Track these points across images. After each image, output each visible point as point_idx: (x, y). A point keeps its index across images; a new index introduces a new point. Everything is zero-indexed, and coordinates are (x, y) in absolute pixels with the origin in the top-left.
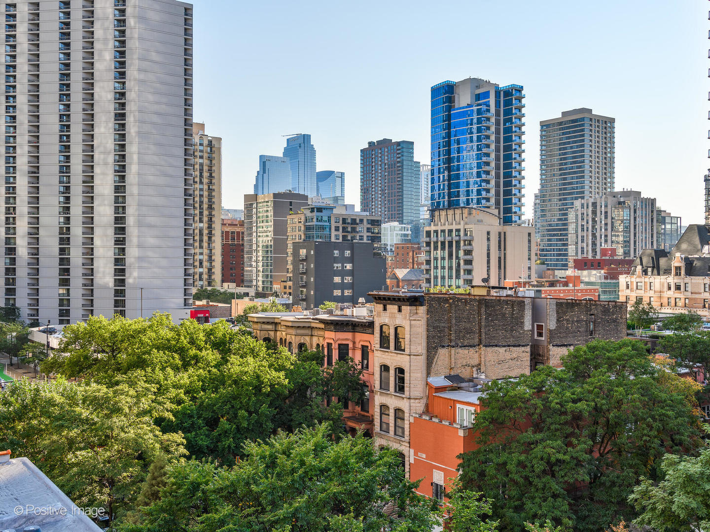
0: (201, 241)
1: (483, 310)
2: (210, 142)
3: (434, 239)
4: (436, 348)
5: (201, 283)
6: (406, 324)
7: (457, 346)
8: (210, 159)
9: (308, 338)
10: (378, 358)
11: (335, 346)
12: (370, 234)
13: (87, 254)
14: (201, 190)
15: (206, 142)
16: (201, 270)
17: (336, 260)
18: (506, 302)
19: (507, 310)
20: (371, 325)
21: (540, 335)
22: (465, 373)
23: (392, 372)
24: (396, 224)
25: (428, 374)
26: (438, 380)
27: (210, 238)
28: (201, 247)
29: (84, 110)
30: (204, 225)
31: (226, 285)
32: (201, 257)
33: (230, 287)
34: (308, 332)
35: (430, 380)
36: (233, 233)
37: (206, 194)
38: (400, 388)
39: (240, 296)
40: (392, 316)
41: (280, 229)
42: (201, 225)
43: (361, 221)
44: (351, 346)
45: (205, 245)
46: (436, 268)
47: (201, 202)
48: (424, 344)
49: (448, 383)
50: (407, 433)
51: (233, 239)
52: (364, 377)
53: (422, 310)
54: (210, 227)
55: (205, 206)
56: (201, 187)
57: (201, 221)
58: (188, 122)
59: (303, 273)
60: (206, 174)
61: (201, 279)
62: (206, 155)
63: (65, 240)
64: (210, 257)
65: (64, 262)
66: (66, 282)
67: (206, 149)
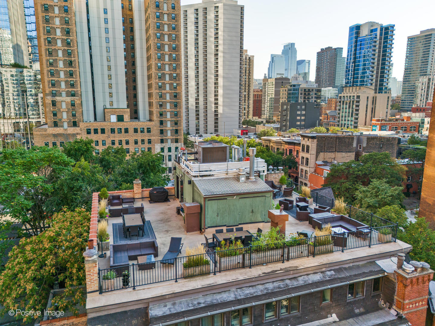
0: (245, 100)
1: (337, 140)
2: (250, 58)
4: (319, 153)
5: (245, 117)
6: (310, 145)
7: (327, 152)
8: (249, 65)
9: (280, 146)
10: (301, 154)
11: (288, 150)
13: (205, 108)
14: (246, 78)
15: (248, 58)
16: (245, 112)
17: (298, 110)
18: (347, 138)
19: (347, 140)
20: (300, 144)
21: (360, 148)
22: (329, 161)
23: (305, 159)
24: (331, 88)
25: (316, 160)
26: (319, 162)
27: (248, 99)
28: (245, 102)
29: (203, 53)
30: (246, 93)
31: (254, 118)
33: (256, 119)
34: (280, 144)
35: (317, 162)
36: (258, 95)
37: (247, 80)
38: (307, 164)
39: (260, 123)
40: (306, 142)
41: (277, 93)
42: (245, 93)
43: (313, 90)
44: (293, 150)
45: (247, 101)
46: (343, 112)
47: (245, 84)
48: (315, 151)
49: (323, 163)
50: (308, 178)
51: (258, 97)
52: (297, 160)
53: (315, 140)
54: (249, 94)
55: (247, 85)
57: (245, 92)
58: (241, 47)
59: (285, 115)
60: (247, 72)
61: (245, 115)
62: (248, 64)
63: (197, 103)
64: (248, 106)
65: (197, 111)
66: (198, 119)
67: (248, 61)
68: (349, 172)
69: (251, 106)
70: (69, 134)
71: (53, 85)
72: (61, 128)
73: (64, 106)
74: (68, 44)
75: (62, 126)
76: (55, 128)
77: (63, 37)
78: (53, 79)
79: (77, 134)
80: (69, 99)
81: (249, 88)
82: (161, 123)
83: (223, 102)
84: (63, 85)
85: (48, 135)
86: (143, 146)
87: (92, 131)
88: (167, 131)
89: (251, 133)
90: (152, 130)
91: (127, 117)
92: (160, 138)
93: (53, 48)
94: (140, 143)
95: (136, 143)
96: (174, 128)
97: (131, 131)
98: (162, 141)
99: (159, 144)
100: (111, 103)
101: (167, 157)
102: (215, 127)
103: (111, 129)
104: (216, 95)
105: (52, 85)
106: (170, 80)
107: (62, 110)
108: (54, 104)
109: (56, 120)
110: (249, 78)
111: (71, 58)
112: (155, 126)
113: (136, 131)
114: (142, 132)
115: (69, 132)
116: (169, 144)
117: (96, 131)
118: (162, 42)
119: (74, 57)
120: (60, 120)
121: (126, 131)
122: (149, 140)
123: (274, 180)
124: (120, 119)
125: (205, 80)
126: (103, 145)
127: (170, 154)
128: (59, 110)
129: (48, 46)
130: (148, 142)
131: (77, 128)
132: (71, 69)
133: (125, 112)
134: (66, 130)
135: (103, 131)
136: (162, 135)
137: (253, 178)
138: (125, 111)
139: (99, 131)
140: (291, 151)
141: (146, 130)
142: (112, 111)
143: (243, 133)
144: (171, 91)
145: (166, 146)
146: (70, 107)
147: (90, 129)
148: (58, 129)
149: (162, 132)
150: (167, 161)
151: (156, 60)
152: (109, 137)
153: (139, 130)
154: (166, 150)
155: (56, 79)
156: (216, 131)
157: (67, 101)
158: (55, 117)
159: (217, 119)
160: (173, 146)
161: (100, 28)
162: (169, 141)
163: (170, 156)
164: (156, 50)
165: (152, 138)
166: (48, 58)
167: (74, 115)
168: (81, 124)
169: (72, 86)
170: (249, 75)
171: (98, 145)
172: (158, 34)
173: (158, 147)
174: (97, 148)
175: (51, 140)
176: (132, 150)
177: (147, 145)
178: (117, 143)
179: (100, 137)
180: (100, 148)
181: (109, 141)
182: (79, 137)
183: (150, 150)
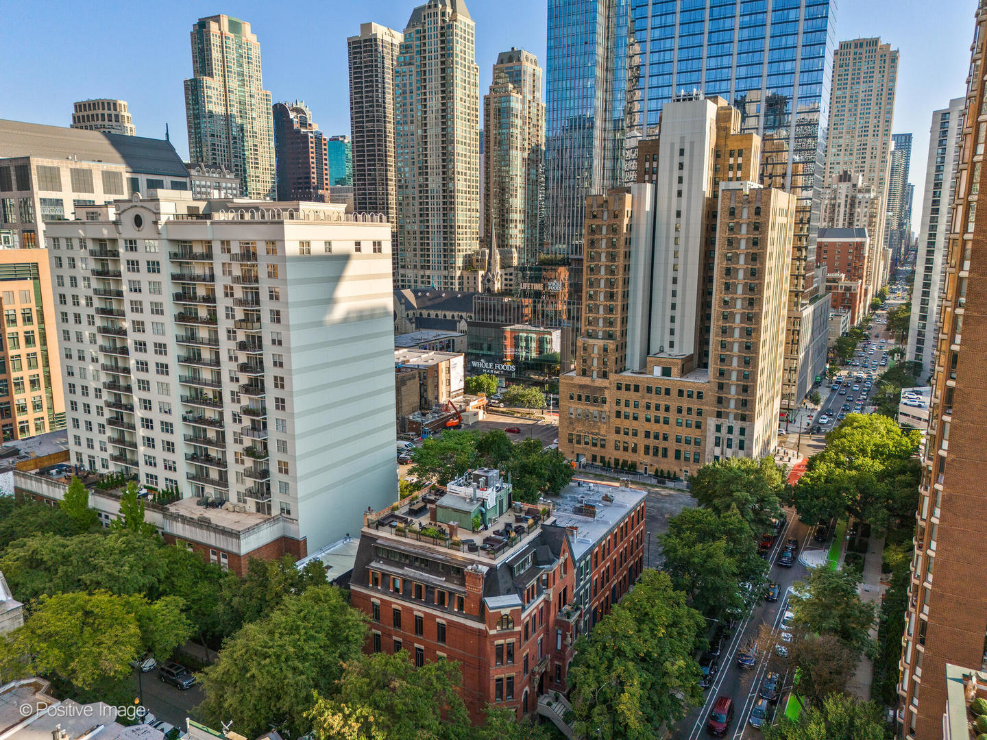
70: (597, 387)
72: (589, 379)
73: (596, 351)
74: (613, 272)
75: (591, 376)
76: (583, 378)
78: (591, 314)
79: (606, 388)
80: (602, 342)
82: (721, 386)
84: (601, 322)
85: (574, 385)
86: (688, 418)
87: (624, 387)
88: (728, 399)
90: (704, 395)
91: (675, 371)
92: (716, 409)
93: (595, 277)
94: (684, 412)
95: (680, 411)
96: (741, 397)
97: (674, 393)
98: (719, 415)
99: (714, 419)
100: (672, 345)
101: (725, 441)
103: (648, 387)
105: (589, 322)
106: (741, 323)
107: (592, 356)
108: (585, 347)
109: (585, 367)
111: (614, 289)
112: (710, 390)
113: (681, 393)
114: (689, 396)
115: (597, 384)
116: (731, 421)
117: (628, 387)
118: (734, 266)
119: (617, 288)
120: (590, 368)
121: (668, 392)
122: (698, 410)
124: (666, 372)
126: (635, 407)
128: (590, 355)
129: (590, 275)
130: (698, 413)
131: (606, 380)
133: (675, 364)
134: (594, 381)
135: (637, 389)
136: (721, 406)
139: (632, 388)
141: (695, 395)
142: (657, 361)
144: (741, 340)
145: (726, 423)
146: (602, 352)
147: (621, 384)
148: (585, 378)
149: (720, 401)
150: (725, 447)
152: (643, 397)
153: (685, 394)
154: (724, 430)
155: (594, 315)
157: (599, 344)
158: (585, 364)
160: (737, 425)
162: (731, 416)
165: (704, 408)
167: (605, 364)
168: (612, 376)
169: (611, 324)
171: (628, 406)
172: (729, 254)
173: (712, 422)
174: (627, 410)
175: (576, 392)
176: (672, 421)
177: (694, 418)
178: (653, 407)
179: (632, 396)
180: (631, 411)
181: (643, 403)
182: (606, 392)
183: (698, 426)
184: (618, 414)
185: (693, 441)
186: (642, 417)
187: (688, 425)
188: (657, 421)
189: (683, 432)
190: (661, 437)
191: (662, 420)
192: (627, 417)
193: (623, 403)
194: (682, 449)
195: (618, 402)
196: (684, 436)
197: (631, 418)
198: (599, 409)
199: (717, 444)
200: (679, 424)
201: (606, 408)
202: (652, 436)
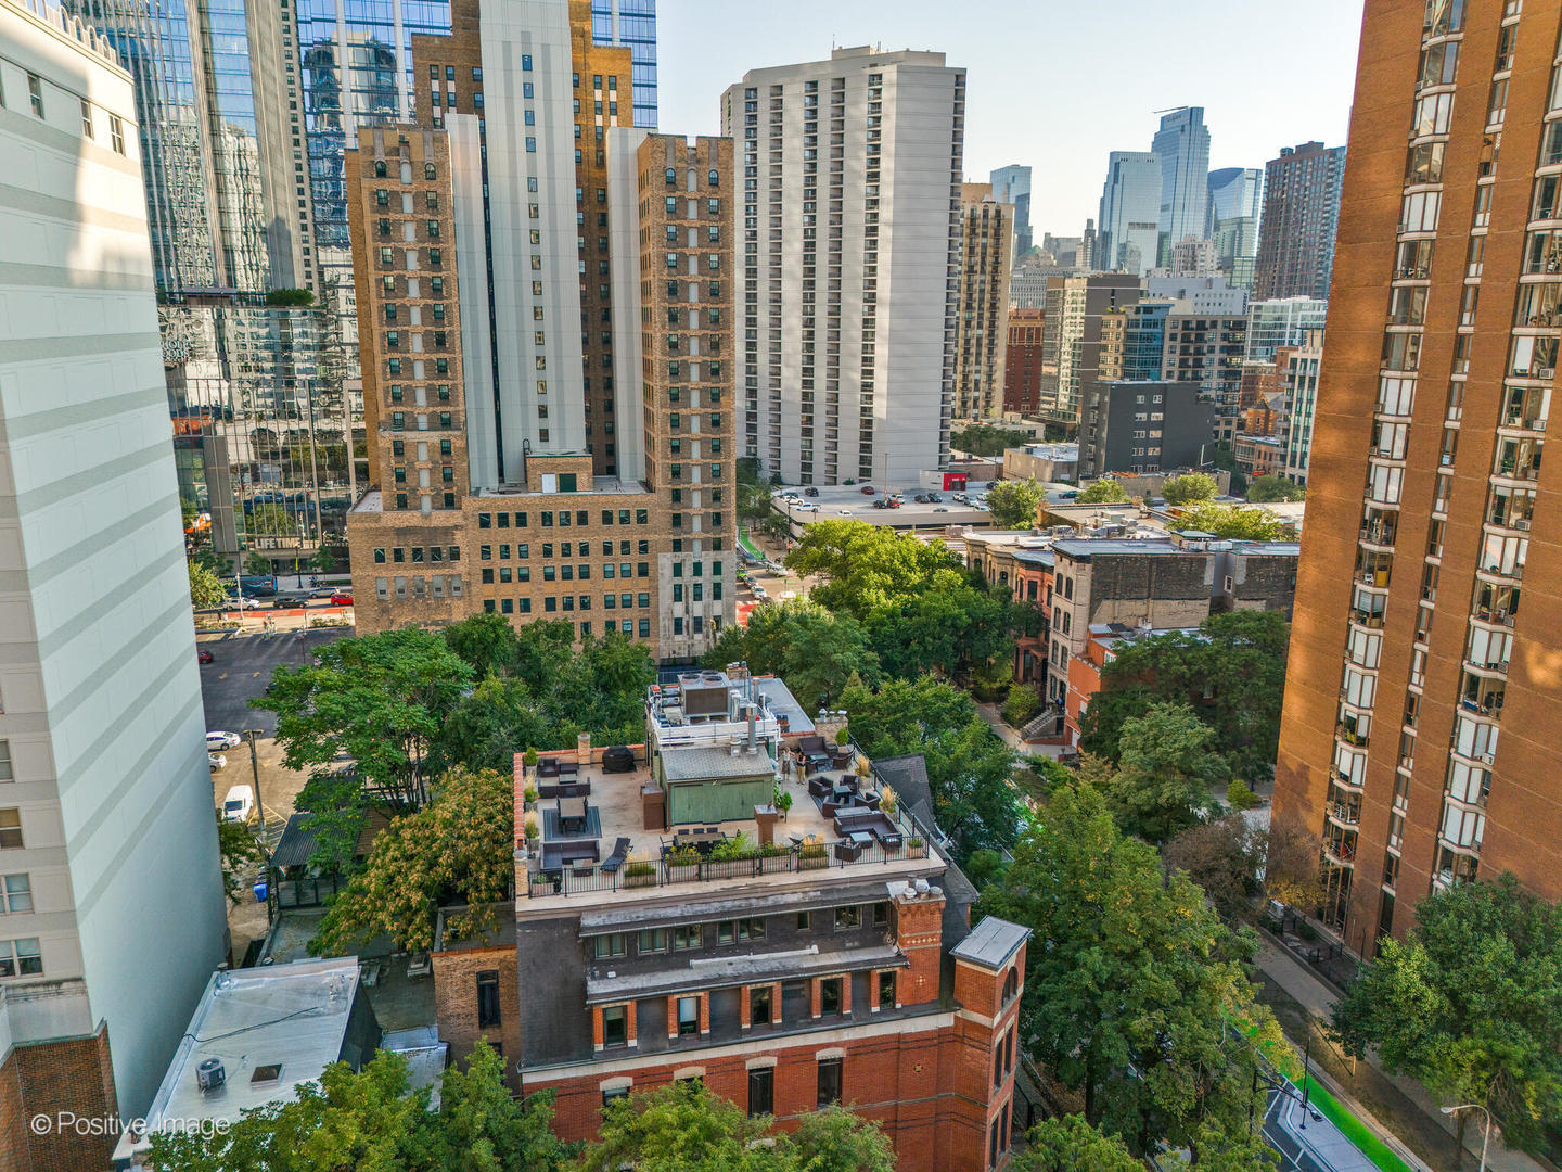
0: (979, 354)
1: (1154, 567)
2: (998, 213)
3: (1299, 372)
4: (1099, 601)
5: (976, 411)
6: (1074, 578)
7: (1122, 598)
8: (998, 236)
9: (1010, 568)
10: (1056, 600)
11: (1025, 582)
12: (1226, 343)
13: (831, 401)
14: (982, 282)
15: (992, 213)
16: (977, 394)
17: (1140, 408)
18: (1184, 559)
19: (1185, 567)
20: (1052, 570)
21: (1229, 587)
22: (1129, 623)
23: (1062, 615)
25: (1090, 621)
26: (1098, 628)
27: (991, 351)
28: (978, 363)
30: (984, 332)
31: (1007, 415)
32: (977, 376)
33: (1014, 421)
35: (1091, 627)
36: (1029, 329)
37: (988, 287)
38: (1067, 629)
39: (1015, 444)
40: (1066, 569)
41: (1093, 329)
42: (980, 332)
43: (1214, 324)
44: (1038, 583)
45: (984, 359)
47: (982, 300)
48: (1088, 596)
49: (1109, 631)
50: (1069, 667)
51: (1030, 337)
52: (1046, 613)
53: (1088, 567)
54: (992, 335)
55: (986, 305)
56: (983, 277)
57: (980, 326)
59: (1094, 425)
60: (989, 260)
61: (975, 406)
62: (991, 232)
63: (808, 384)
64: (990, 376)
65: (807, 408)
66: (807, 432)
67: (992, 223)
68: (1155, 666)
69: (999, 376)
70: (435, 529)
71: (397, 399)
72: (416, 514)
73: (423, 454)
74: (437, 291)
75: (418, 508)
76: (401, 514)
77: (423, 274)
78: (397, 382)
79: (456, 527)
80: (435, 437)
81: (993, 315)
82: (676, 496)
83: (889, 381)
84: (421, 396)
85: (385, 531)
86: (626, 559)
87: (494, 521)
88: (690, 517)
89: (976, 483)
90: (649, 515)
91: (583, 478)
92: (672, 537)
93: (398, 302)
94: (617, 551)
95: (608, 550)
96: (711, 511)
97: (595, 518)
98: (677, 546)
99: (670, 555)
100: (544, 435)
101: (691, 590)
102: (863, 460)
103: (544, 514)
104: (868, 361)
105: (394, 398)
106: (701, 380)
107: (417, 465)
108: (398, 449)
109: (402, 492)
110: (995, 282)
111: (444, 326)
112: (658, 505)
113: (607, 518)
114: (623, 521)
115: (435, 523)
116: (697, 554)
117: (503, 520)
118: (682, 277)
119: (451, 324)
120: (414, 490)
121: (583, 518)
122: (641, 542)
123: (827, 737)
124: (567, 483)
125: (835, 311)
126: (521, 557)
127: (699, 580)
128: (411, 464)
129: (387, 297)
130: (641, 549)
131: (455, 512)
132: (441, 355)
133: (579, 466)
134: (427, 517)
135: (522, 520)
136: (679, 530)
137: (753, 750)
138: (579, 464)
139: (512, 520)
140: (1033, 587)
141: (633, 517)
142: (546, 464)
143: (949, 484)
144: (703, 411)
145: (689, 558)
146: (438, 456)
147: (488, 516)
148: (408, 514)
149: (677, 520)
150: (691, 600)
151: (663, 327)
152: (536, 535)
153: (616, 517)
154: (688, 571)
155: (405, 383)
156: (865, 473)
157: (430, 441)
158: (402, 485)
159: (867, 436)
160: (708, 559)
161: (516, 229)
162: (697, 546)
163: (698, 586)
164: (665, 300)
165: (650, 538)
166: (386, 329)
167: (448, 478)
168: (468, 503)
169: (445, 398)
170: (995, 270)
171: (508, 557)
172: (672, 257)
173: (666, 561)
174: (506, 563)
175: (389, 545)
176: (596, 571)
177: (635, 557)
178: (557, 551)
179: (514, 535)
180: (514, 564)
181: (536, 547)
182: (458, 535)
183: (643, 571)
184: (488, 576)
185: (635, 600)
186: (537, 572)
187: (626, 574)
188: (567, 576)
189: (618, 587)
190: (577, 604)
191: (576, 573)
192: (507, 579)
193: (496, 552)
194: (617, 618)
195: (486, 552)
196: (618, 593)
197: (515, 579)
198: (446, 571)
199: (678, 597)
200: (609, 575)
201: (460, 567)
202: (559, 605)
